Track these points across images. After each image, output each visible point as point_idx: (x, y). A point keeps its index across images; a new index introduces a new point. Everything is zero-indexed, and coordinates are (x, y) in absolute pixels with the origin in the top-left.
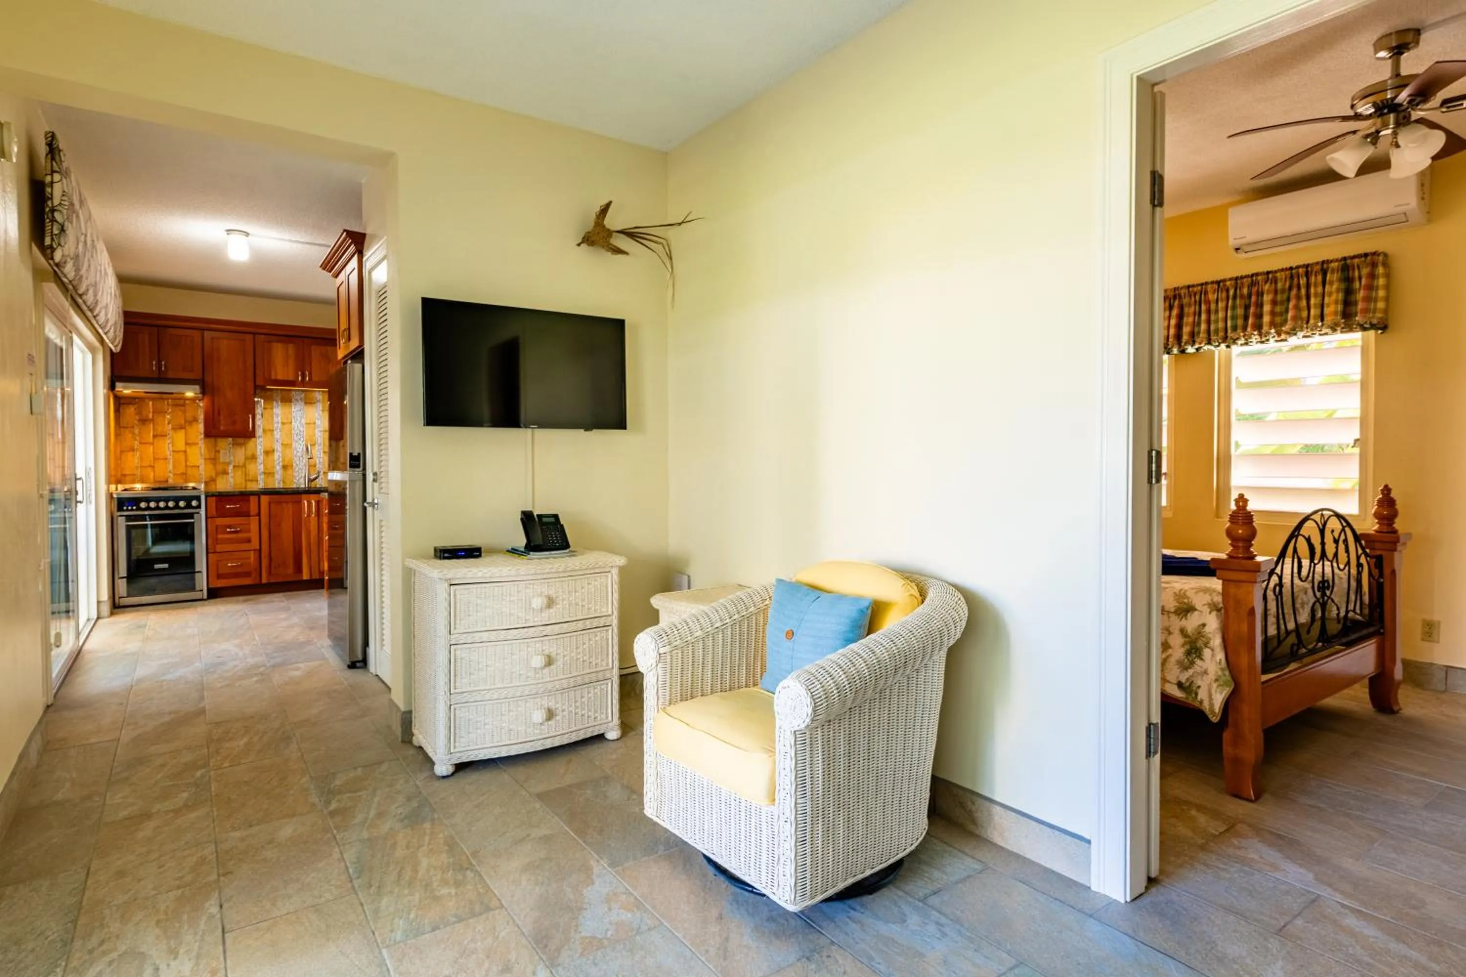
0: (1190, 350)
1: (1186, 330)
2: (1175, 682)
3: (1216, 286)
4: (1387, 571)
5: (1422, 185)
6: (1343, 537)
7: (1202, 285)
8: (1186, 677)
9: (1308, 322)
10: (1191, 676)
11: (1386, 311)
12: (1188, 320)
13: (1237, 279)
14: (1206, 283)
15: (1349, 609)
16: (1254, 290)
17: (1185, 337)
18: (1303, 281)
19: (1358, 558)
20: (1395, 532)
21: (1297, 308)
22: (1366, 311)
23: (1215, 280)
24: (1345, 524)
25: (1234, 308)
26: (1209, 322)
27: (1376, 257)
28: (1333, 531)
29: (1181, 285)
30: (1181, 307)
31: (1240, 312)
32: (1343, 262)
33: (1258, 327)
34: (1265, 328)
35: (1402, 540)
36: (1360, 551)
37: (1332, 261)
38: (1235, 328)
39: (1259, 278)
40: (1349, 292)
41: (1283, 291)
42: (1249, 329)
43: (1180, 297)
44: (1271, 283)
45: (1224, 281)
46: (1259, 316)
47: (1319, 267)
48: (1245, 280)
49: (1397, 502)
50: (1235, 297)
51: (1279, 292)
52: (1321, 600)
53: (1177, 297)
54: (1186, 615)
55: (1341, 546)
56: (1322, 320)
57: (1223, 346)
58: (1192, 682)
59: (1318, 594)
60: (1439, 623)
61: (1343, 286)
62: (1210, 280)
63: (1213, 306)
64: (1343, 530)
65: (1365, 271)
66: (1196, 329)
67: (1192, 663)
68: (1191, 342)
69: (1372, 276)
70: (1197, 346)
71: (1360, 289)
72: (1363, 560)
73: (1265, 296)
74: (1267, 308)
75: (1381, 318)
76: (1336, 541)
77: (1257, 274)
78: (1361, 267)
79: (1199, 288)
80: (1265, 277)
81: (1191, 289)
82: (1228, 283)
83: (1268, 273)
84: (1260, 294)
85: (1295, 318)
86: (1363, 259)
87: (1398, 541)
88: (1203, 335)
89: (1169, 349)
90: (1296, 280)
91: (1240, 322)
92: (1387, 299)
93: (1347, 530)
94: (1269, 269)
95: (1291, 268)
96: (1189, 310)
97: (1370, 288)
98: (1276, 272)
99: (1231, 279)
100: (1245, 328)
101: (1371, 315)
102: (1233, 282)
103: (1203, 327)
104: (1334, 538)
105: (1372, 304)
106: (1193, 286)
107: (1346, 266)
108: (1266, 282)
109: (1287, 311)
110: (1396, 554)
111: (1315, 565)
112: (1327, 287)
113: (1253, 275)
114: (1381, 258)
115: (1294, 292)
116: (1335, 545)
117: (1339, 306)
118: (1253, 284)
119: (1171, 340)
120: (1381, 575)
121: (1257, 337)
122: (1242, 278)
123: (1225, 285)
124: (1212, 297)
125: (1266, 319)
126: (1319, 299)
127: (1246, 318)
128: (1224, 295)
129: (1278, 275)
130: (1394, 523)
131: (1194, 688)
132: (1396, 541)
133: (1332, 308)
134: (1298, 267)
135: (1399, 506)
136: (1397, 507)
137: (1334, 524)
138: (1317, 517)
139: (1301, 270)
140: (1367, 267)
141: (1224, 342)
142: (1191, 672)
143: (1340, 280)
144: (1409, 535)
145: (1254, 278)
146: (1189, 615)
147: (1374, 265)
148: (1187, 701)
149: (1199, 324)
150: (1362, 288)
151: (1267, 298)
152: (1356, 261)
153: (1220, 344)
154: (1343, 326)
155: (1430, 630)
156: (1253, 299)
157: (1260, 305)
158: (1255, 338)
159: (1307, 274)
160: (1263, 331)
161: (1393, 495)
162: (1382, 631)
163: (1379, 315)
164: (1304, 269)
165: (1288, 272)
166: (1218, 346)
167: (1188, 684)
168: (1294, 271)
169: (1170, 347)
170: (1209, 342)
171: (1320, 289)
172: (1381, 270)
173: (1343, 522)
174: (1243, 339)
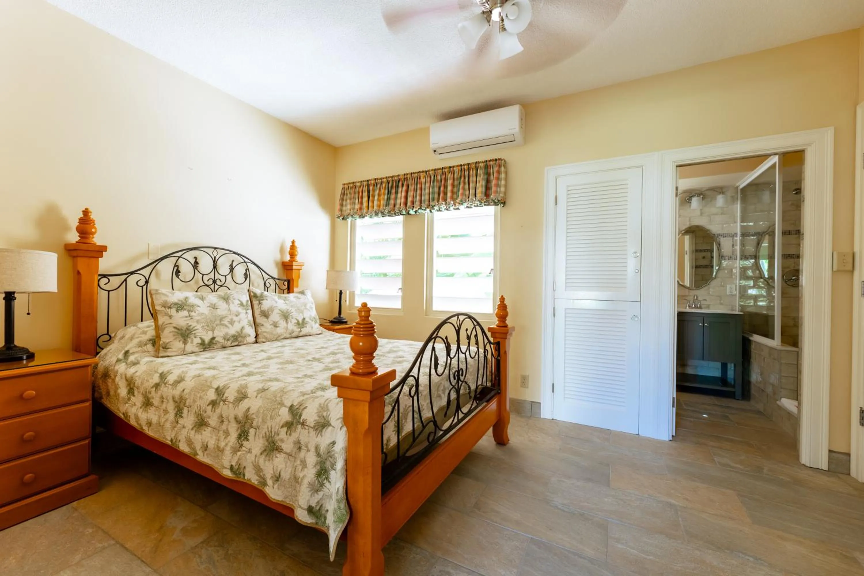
0: (412, 212)
1: (410, 199)
2: (306, 507)
3: (424, 174)
4: (502, 352)
5: (522, 119)
6: (474, 333)
7: (418, 172)
8: (316, 501)
9: (469, 197)
10: (321, 499)
11: (505, 193)
12: (411, 194)
13: (435, 170)
14: (420, 172)
15: (478, 384)
16: (443, 177)
17: (409, 204)
18: (467, 173)
19: (485, 347)
20: (506, 326)
21: (464, 189)
22: (496, 192)
23: (424, 170)
24: (476, 324)
25: (433, 187)
26: (421, 195)
27: (500, 161)
28: (467, 330)
29: (408, 173)
30: (408, 186)
31: (436, 190)
32: (485, 164)
33: (445, 200)
34: (448, 200)
35: (509, 332)
36: (486, 341)
37: (480, 162)
38: (433, 200)
39: (446, 170)
40: (488, 181)
41: (457, 178)
42: (440, 200)
43: (407, 180)
44: (452, 174)
45: (429, 171)
46: (445, 194)
47: (474, 165)
48: (439, 171)
49: (508, 307)
50: (434, 181)
51: (455, 180)
52: (456, 387)
53: (406, 180)
54: (321, 431)
55: (473, 340)
56: (476, 196)
57: (428, 210)
58: (321, 506)
59: (454, 382)
60: (528, 376)
61: (486, 177)
62: (421, 170)
63: (423, 186)
64: (475, 327)
65: (496, 169)
66: (414, 200)
67: (322, 485)
68: (412, 207)
69: (499, 172)
70: (414, 210)
71: (493, 179)
72: (488, 347)
73: (449, 181)
74: (449, 188)
75: (503, 197)
76: (469, 338)
77: (445, 168)
78: (494, 167)
79: (417, 174)
80: (448, 169)
81: (412, 175)
82: (431, 172)
83: (450, 167)
84: (446, 180)
85: (463, 194)
86: (494, 162)
87: (508, 333)
88: (418, 203)
89: (401, 211)
90: (463, 172)
91: (436, 196)
92: (506, 186)
93: (478, 328)
94: (451, 165)
95: (461, 165)
96: (411, 188)
97: (498, 179)
98: (454, 167)
99: (432, 170)
100: (438, 201)
101: (498, 195)
102: (433, 172)
103: (418, 198)
104: (468, 335)
105: (499, 188)
106: (414, 173)
107: (487, 166)
108: (449, 172)
109: (459, 191)
110: (507, 341)
111: (451, 359)
112: (478, 177)
113: (442, 168)
114: (503, 162)
115: (462, 179)
116: (468, 341)
117: (483, 188)
118: (443, 173)
119: (402, 205)
120: (499, 355)
121: (444, 205)
122: (438, 169)
123: (429, 174)
124: (423, 180)
125: (449, 194)
126: (474, 184)
127: (439, 194)
128: (429, 179)
129: (455, 169)
130: (506, 320)
131: (323, 512)
132: (506, 333)
133: (480, 190)
134: (464, 165)
135: (509, 310)
136: (508, 310)
137: (468, 324)
138: (454, 320)
139: (466, 167)
140: (496, 167)
141: (428, 208)
142: (321, 494)
143: (484, 173)
144: (513, 328)
145: (443, 170)
146: (324, 430)
147: (500, 166)
148: (317, 527)
149: (416, 197)
150: (494, 178)
151: (450, 182)
152: (491, 163)
153: (426, 208)
154: (485, 200)
155: (524, 381)
156: (443, 182)
157: (446, 187)
158: (443, 207)
159: (469, 169)
160: (447, 202)
161: (506, 302)
162: (499, 391)
163: (502, 195)
164: (467, 166)
165: (459, 168)
166: (425, 210)
167: (318, 508)
168: (463, 167)
169: (401, 209)
170: (420, 208)
171: (474, 179)
172: (503, 169)
173: (474, 322)
174: (437, 206)
